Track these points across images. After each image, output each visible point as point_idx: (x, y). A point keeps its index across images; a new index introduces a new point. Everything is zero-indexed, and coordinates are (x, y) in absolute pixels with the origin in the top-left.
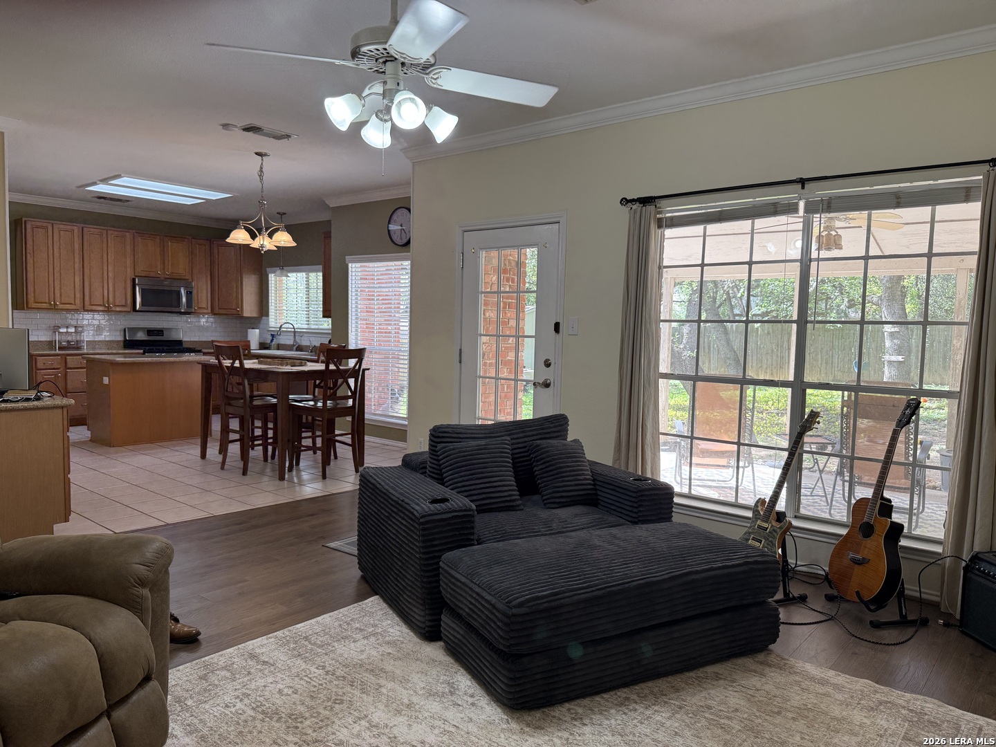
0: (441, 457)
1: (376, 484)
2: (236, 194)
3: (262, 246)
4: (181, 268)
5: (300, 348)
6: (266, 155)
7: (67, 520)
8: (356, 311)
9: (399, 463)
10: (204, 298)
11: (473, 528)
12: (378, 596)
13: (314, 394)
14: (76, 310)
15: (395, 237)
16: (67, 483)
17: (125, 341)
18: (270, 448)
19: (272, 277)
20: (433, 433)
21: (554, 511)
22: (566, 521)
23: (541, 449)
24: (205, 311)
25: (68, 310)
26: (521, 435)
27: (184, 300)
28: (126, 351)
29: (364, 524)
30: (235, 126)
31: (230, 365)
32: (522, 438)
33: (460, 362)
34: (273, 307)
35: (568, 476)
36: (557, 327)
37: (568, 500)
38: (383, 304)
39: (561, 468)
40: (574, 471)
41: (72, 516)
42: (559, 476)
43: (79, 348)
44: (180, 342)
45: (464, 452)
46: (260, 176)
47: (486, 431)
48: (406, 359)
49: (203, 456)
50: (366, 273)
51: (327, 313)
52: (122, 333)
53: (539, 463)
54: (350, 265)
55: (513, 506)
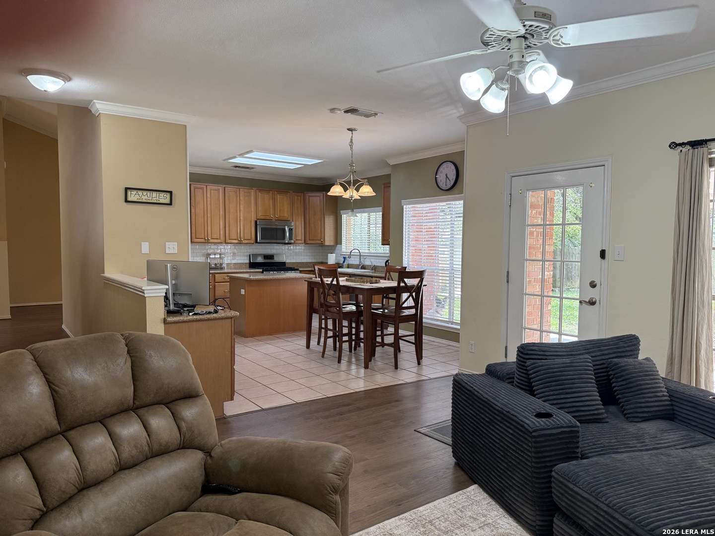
0: (531, 372)
1: (473, 391)
2: (325, 160)
3: (352, 197)
4: (286, 214)
5: (363, 267)
6: (355, 130)
7: (232, 399)
8: (408, 240)
9: (484, 371)
10: (300, 233)
11: (578, 442)
12: (476, 485)
13: (382, 304)
14: (221, 243)
15: (440, 184)
16: (233, 371)
17: (250, 263)
18: (353, 343)
19: (344, 217)
20: (520, 349)
21: (639, 425)
22: (656, 437)
23: (620, 367)
24: (300, 242)
25: (215, 243)
26: (598, 354)
27: (288, 234)
28: (252, 270)
29: (459, 421)
30: (339, 110)
31: (329, 282)
32: (599, 356)
33: (508, 282)
34: (344, 238)
35: (648, 393)
36: (603, 254)
37: (650, 415)
38: (427, 235)
39: (641, 385)
40: (653, 388)
41: (236, 396)
42: (639, 392)
43: (222, 268)
44: (284, 263)
45: (553, 368)
46: (350, 146)
47: (568, 350)
48: (459, 278)
49: (308, 347)
50: (416, 212)
51: (385, 242)
52: (248, 258)
53: (619, 380)
54: (405, 207)
55: (600, 419)
